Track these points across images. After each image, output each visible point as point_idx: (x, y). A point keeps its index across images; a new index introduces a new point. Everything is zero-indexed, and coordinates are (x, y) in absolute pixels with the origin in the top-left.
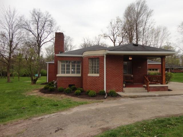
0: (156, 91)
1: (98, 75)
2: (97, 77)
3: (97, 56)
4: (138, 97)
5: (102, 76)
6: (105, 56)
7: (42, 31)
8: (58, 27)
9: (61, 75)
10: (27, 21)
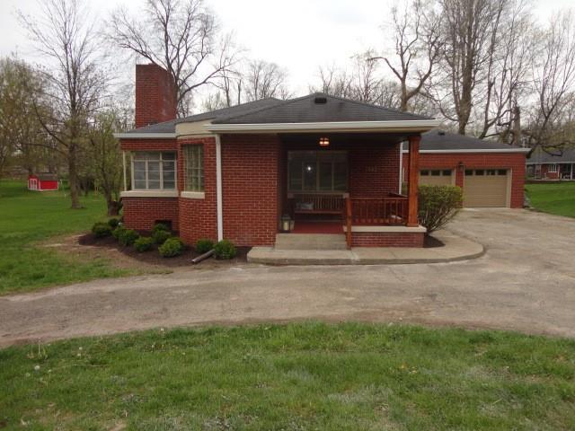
0: (382, 246)
1: (200, 195)
2: (198, 201)
3: (197, 139)
4: (293, 262)
5: (211, 198)
6: (217, 138)
7: (182, 51)
8: (229, 38)
9: (134, 193)
10: (134, 22)
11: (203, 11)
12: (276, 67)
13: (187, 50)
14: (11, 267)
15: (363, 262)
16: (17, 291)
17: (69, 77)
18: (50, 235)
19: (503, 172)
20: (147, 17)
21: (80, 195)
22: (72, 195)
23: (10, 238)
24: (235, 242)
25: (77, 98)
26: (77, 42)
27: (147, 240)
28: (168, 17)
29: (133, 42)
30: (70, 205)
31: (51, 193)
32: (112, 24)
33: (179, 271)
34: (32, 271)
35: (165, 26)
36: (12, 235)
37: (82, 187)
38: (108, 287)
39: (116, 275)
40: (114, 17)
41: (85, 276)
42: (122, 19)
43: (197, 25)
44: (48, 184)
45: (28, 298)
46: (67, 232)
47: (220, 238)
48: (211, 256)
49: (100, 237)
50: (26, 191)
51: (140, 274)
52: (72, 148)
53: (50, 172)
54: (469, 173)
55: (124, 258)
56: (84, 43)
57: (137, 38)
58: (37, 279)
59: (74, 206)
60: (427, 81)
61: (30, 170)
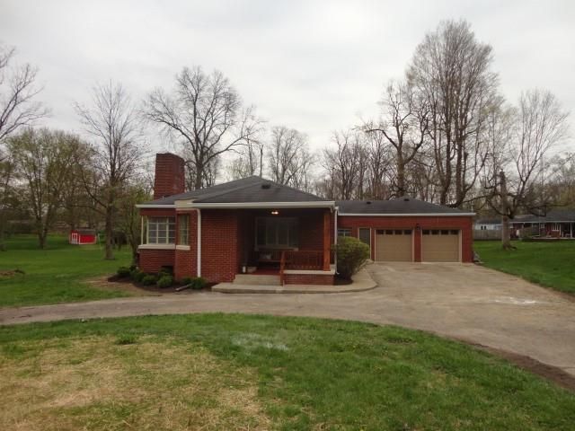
1: (187, 248)
2: (185, 251)
3: (186, 211)
5: (194, 249)
6: (199, 211)
7: (209, 123)
8: (249, 110)
9: (148, 246)
10: (168, 102)
11: (226, 90)
12: (296, 132)
13: (213, 121)
14: (64, 292)
15: (284, 292)
16: (69, 302)
17: (111, 151)
18: (88, 276)
19: (455, 232)
20: (179, 97)
21: (114, 248)
22: (107, 248)
23: (60, 278)
24: (208, 280)
25: (117, 167)
26: (120, 124)
27: (151, 277)
28: (197, 95)
29: (166, 117)
30: (105, 256)
31: (89, 247)
32: (150, 103)
33: (165, 295)
34: (77, 294)
35: (194, 104)
36: (62, 276)
37: (116, 242)
38: (121, 301)
39: (127, 296)
40: (152, 98)
41: (109, 296)
42: (158, 98)
43: (222, 101)
44: (87, 238)
45: (75, 305)
46: (100, 275)
47: (199, 275)
48: (188, 288)
49: (123, 276)
50: (67, 244)
51: (142, 296)
52: (109, 209)
53: (89, 228)
54: (426, 232)
55: (135, 288)
56: (124, 126)
57: (170, 114)
58: (80, 297)
59: (108, 257)
60: (420, 149)
61: (73, 225)
